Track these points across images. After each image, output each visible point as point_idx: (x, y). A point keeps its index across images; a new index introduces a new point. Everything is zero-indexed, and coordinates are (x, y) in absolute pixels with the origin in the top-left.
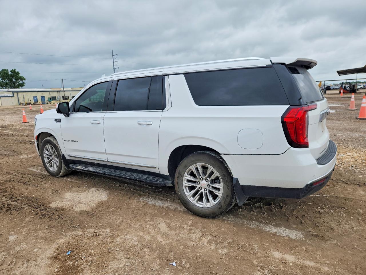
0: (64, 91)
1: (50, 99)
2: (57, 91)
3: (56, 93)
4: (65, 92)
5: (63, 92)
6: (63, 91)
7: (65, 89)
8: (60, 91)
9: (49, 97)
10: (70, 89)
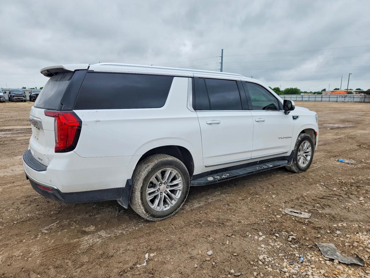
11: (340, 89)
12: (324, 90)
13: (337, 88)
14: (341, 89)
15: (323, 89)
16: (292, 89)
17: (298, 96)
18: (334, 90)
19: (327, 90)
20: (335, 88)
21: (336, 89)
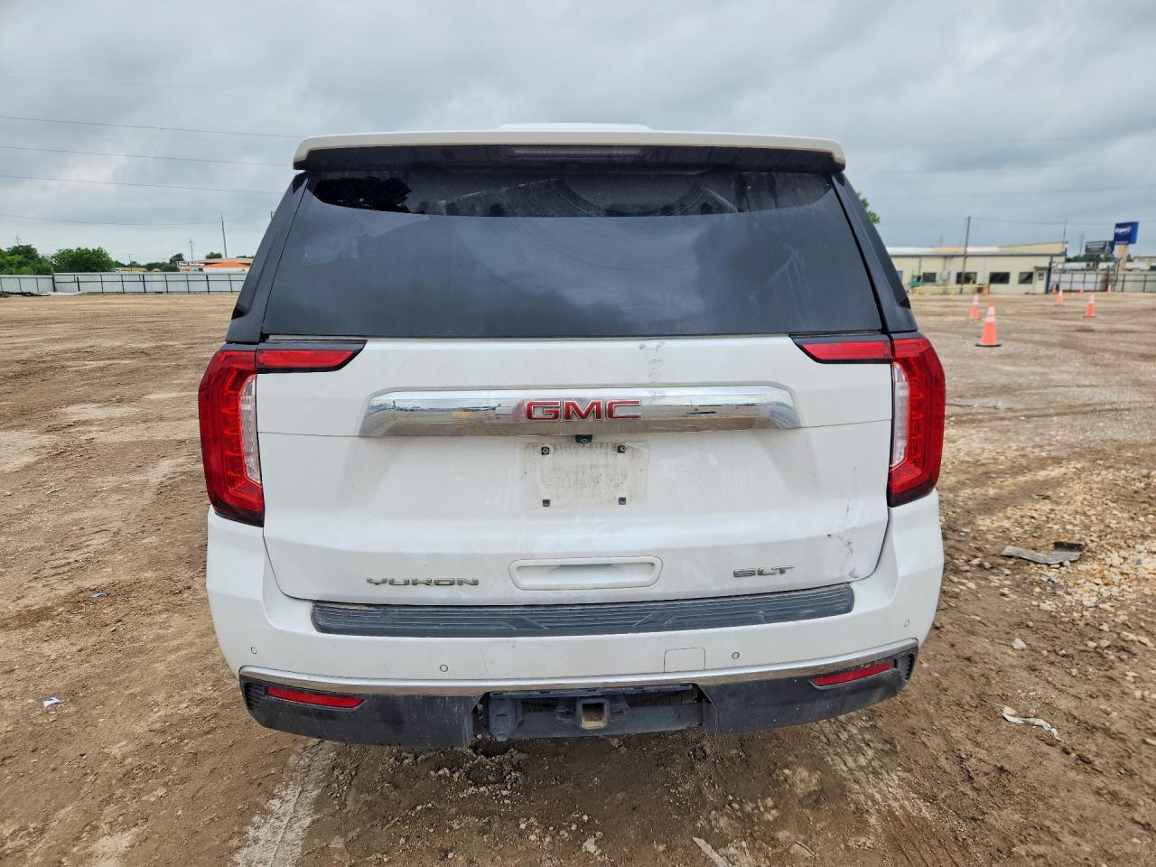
0: (966, 256)
1: (915, 280)
2: (946, 257)
3: (940, 262)
4: (969, 260)
5: (961, 259)
6: (962, 256)
7: (971, 250)
8: (953, 256)
9: (916, 274)
10: (994, 250)
11: (223, 254)
12: (179, 257)
13: (216, 252)
14: (228, 257)
15: (175, 254)
16: (87, 251)
17: (106, 276)
18: (208, 257)
19: (186, 258)
20: (208, 253)
21: (212, 256)
